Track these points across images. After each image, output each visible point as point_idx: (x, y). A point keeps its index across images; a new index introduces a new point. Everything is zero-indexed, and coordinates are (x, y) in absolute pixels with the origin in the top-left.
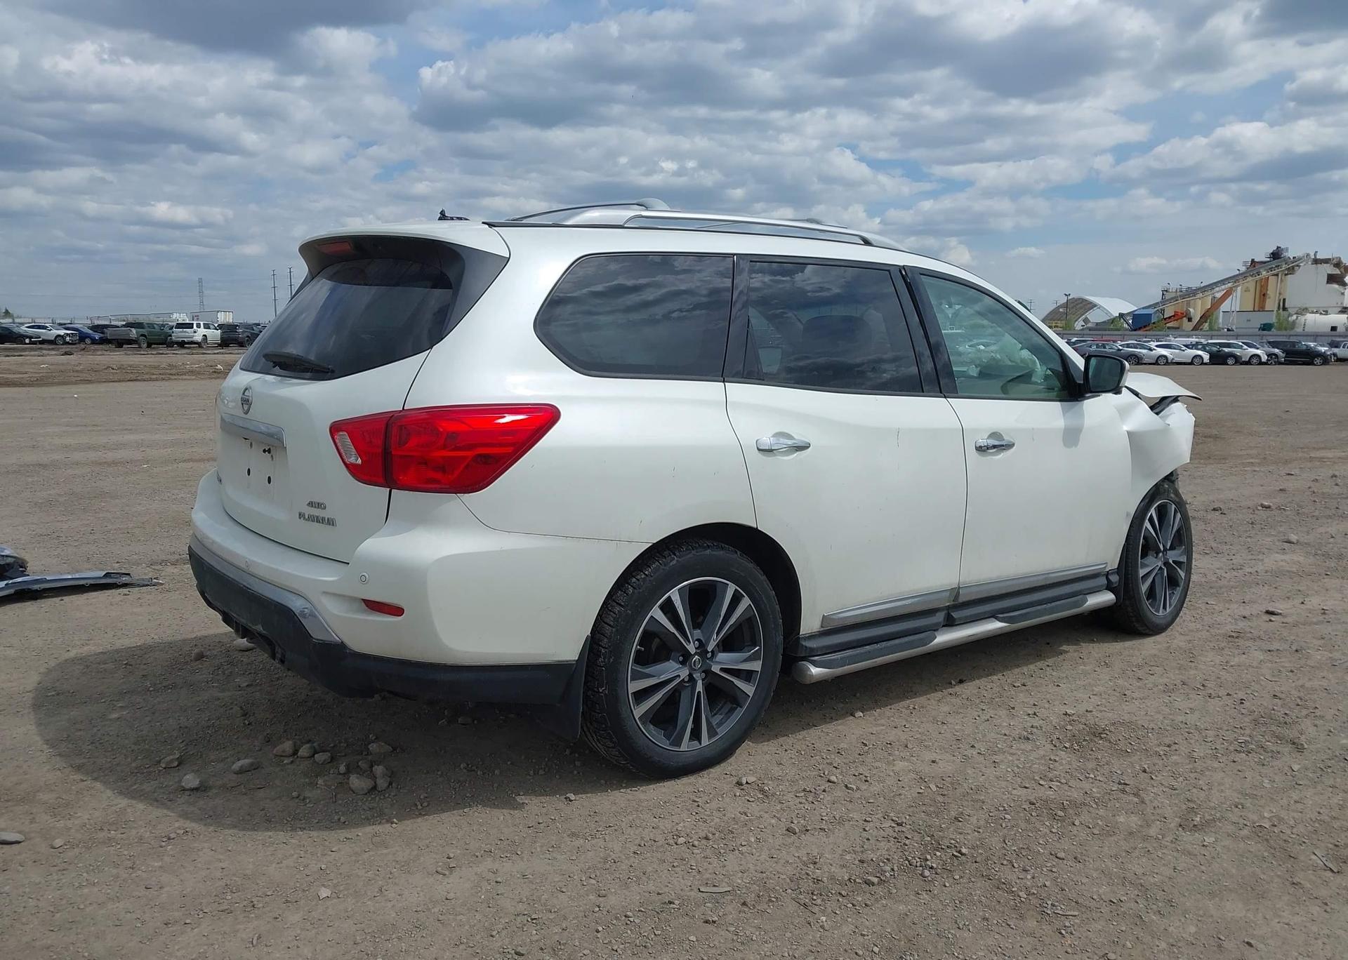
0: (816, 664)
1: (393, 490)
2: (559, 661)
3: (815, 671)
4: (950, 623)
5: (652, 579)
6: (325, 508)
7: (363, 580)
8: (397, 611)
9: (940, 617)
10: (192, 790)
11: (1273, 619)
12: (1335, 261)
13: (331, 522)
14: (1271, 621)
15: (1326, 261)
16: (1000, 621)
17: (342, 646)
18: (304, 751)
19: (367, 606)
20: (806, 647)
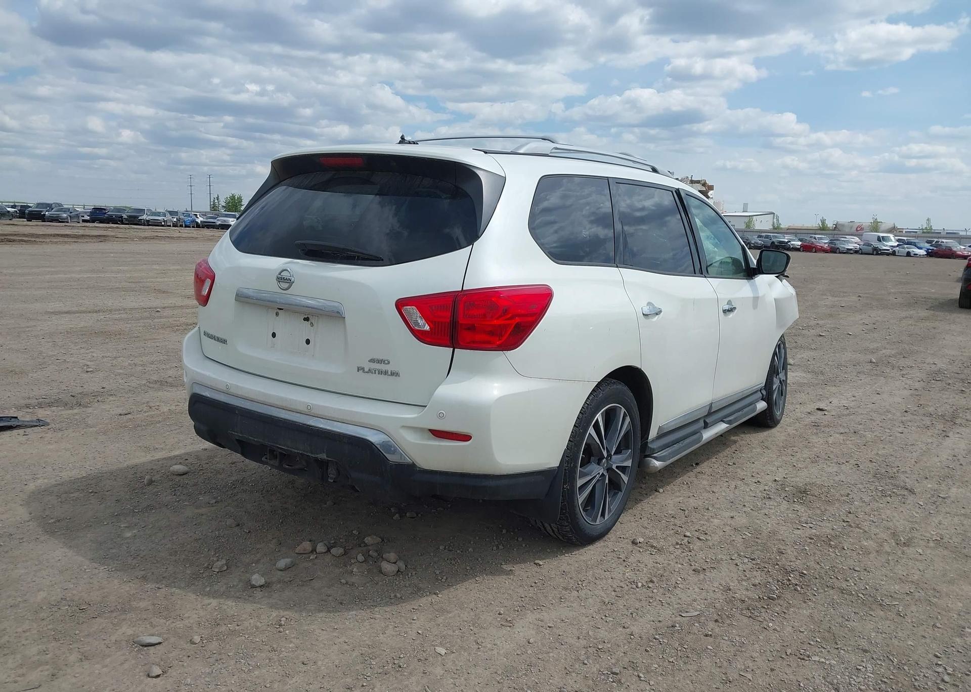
0: (655, 458)
1: (456, 349)
2: (550, 468)
3: (657, 464)
4: (706, 426)
5: (591, 407)
6: (389, 363)
7: (441, 416)
8: (466, 438)
9: (702, 424)
10: (261, 586)
11: (826, 413)
12: (703, 182)
13: (395, 374)
14: (825, 414)
15: (698, 182)
16: (726, 423)
17: (413, 466)
18: (321, 548)
19: (434, 435)
20: (651, 448)
